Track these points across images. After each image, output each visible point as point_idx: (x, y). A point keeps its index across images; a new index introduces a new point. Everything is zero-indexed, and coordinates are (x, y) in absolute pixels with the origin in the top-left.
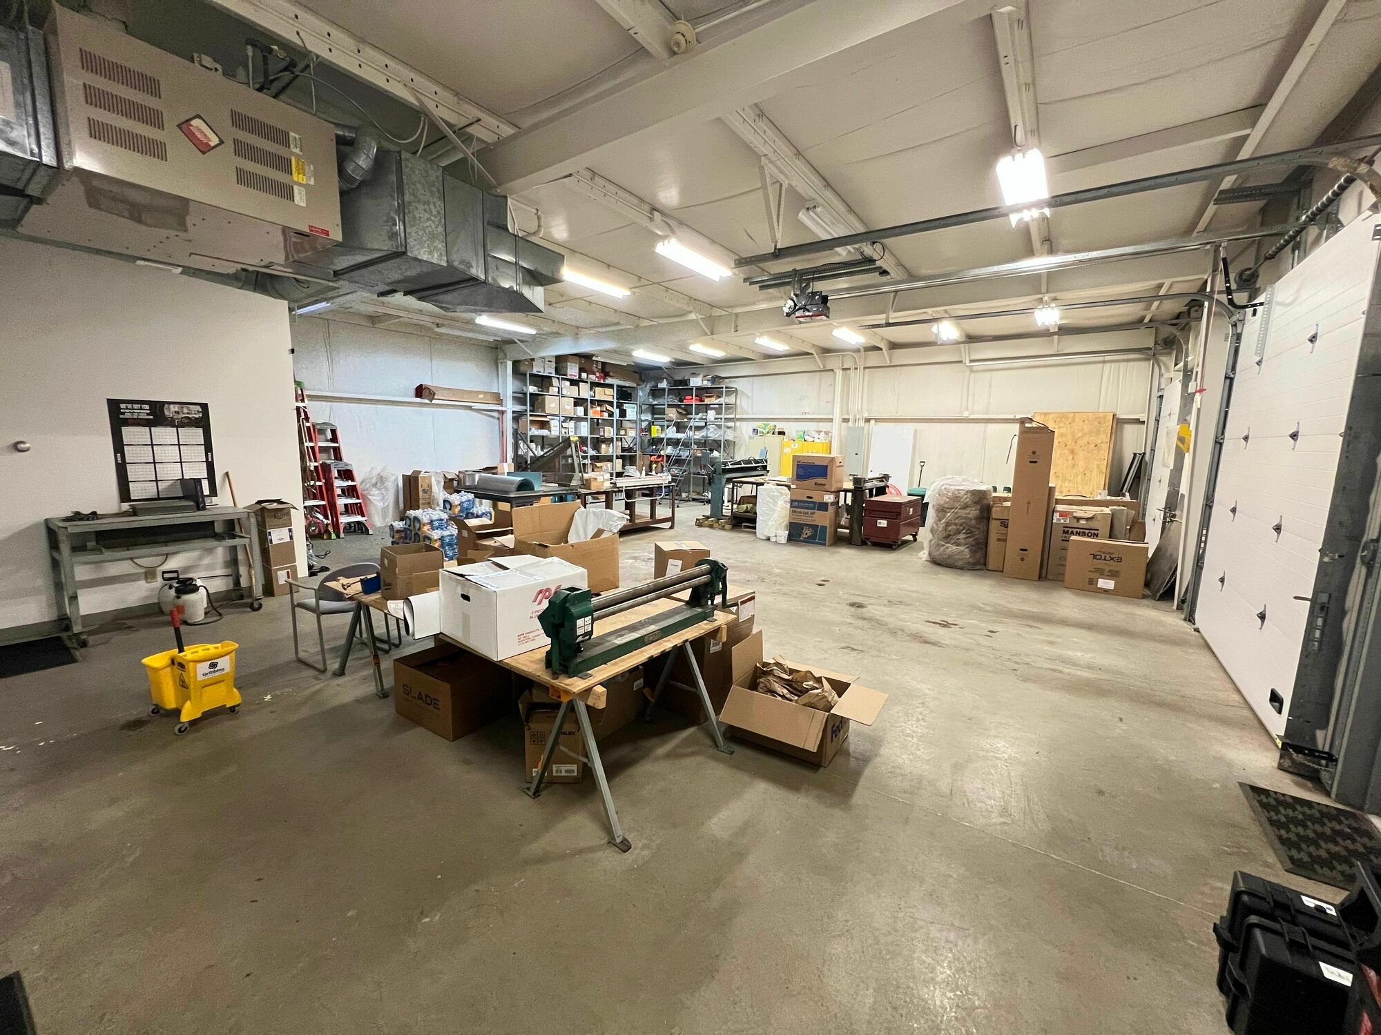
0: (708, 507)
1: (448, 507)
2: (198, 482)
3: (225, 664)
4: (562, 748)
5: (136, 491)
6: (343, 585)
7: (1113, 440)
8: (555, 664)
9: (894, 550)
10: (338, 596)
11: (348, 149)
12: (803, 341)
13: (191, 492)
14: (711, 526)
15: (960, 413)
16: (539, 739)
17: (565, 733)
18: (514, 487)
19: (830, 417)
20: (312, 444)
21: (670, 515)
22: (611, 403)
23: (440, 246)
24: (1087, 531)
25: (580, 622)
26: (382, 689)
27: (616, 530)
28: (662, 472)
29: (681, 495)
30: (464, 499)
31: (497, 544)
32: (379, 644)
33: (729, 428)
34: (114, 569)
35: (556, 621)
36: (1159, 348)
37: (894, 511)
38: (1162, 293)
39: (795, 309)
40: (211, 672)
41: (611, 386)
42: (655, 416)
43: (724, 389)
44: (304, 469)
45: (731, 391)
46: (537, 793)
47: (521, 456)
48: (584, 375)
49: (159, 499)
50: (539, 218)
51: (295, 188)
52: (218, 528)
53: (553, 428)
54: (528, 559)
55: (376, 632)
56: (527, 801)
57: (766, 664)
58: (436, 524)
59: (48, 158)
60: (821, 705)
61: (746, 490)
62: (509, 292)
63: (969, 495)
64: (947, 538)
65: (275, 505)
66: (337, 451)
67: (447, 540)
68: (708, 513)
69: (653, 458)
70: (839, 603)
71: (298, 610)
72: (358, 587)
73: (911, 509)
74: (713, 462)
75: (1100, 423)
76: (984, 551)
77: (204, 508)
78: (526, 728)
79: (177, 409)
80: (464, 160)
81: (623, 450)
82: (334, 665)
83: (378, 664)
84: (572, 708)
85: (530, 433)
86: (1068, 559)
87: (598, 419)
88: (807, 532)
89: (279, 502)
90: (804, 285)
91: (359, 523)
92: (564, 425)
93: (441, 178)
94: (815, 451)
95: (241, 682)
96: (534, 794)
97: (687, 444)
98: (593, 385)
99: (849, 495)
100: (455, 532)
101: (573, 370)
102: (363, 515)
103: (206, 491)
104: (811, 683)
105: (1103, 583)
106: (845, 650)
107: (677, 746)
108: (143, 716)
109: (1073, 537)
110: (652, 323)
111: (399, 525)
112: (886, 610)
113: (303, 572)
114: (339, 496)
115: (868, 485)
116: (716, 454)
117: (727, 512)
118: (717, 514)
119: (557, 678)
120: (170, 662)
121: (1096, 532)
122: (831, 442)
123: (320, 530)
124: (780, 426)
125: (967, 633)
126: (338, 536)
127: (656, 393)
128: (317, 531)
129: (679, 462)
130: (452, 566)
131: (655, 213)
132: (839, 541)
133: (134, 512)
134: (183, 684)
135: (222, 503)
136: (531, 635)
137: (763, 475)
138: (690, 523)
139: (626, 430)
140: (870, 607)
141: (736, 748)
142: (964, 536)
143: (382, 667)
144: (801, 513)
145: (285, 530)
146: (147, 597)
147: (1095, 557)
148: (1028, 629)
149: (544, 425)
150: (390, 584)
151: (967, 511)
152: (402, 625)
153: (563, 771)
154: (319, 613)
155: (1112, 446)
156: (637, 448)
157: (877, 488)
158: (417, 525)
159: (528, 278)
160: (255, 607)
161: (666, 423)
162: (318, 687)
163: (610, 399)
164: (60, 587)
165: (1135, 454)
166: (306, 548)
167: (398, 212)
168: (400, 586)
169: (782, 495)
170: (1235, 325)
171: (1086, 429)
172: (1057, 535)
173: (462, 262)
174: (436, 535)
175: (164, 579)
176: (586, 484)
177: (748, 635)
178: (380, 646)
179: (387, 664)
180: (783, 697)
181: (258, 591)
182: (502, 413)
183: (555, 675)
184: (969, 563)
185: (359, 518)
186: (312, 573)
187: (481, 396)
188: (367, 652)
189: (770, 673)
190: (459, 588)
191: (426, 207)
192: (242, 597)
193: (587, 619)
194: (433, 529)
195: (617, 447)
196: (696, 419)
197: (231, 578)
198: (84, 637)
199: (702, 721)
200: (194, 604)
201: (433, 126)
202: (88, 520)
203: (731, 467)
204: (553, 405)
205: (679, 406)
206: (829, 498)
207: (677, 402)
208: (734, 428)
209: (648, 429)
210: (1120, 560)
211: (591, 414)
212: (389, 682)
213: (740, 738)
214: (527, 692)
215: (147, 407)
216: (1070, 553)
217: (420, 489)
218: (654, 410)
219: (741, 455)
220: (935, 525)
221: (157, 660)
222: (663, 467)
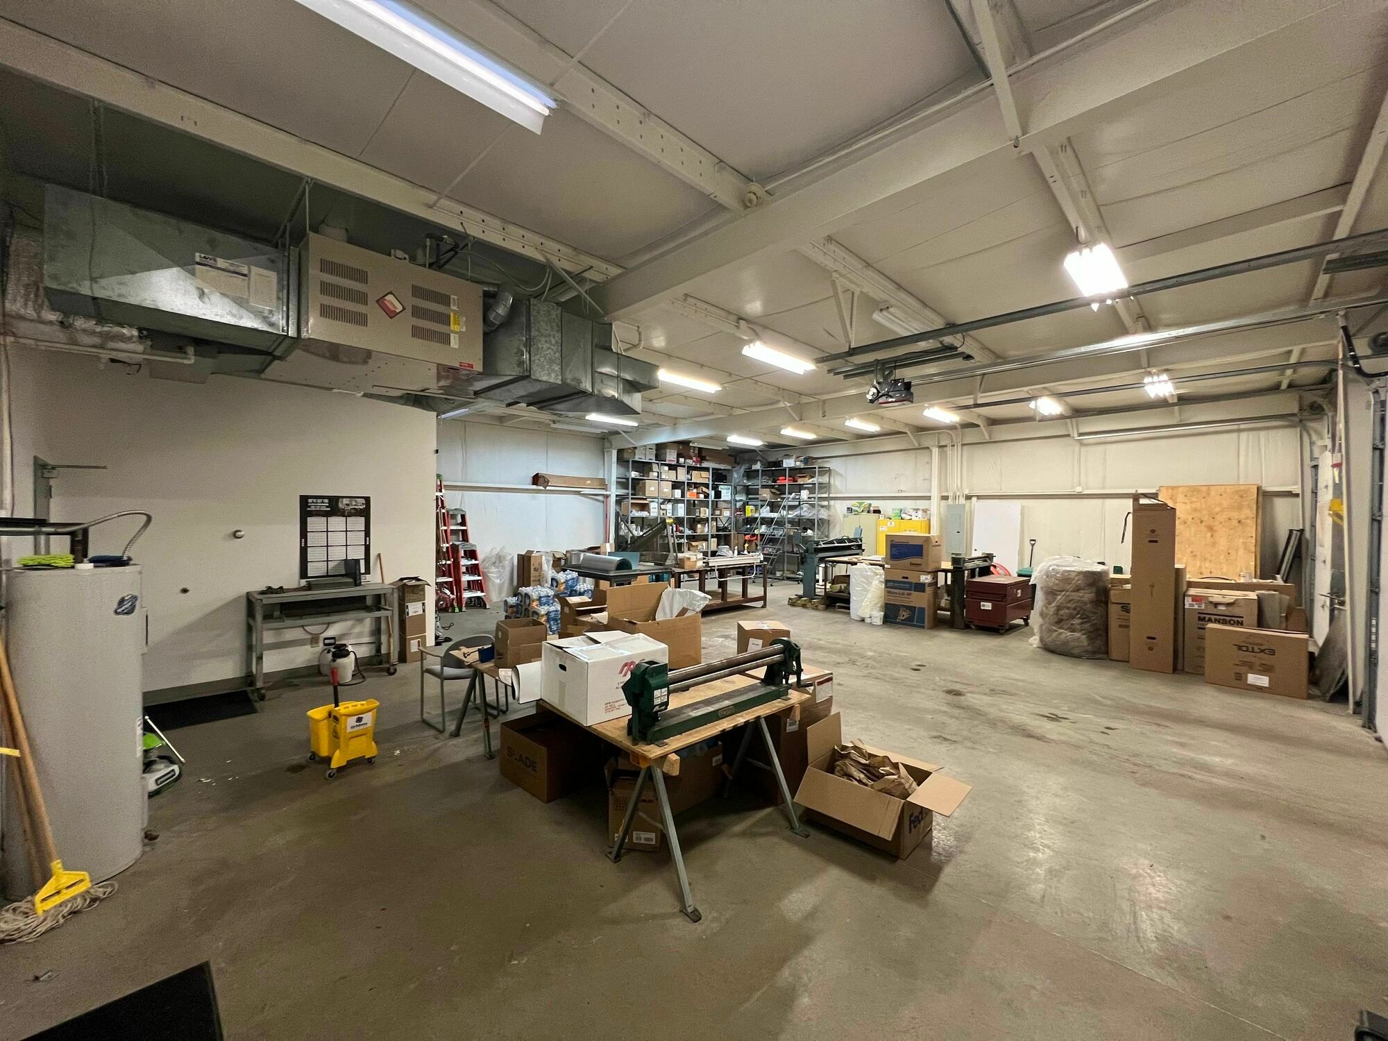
0: (801, 586)
1: (555, 584)
2: (357, 561)
3: (368, 718)
4: (641, 814)
5: (311, 572)
6: (464, 654)
7: (1260, 516)
8: (635, 731)
9: (1002, 634)
10: (459, 664)
11: (491, 301)
12: (895, 421)
13: (351, 571)
14: (804, 606)
15: (1073, 487)
16: (620, 805)
17: (644, 801)
18: (614, 566)
19: (928, 495)
20: (445, 528)
21: (762, 594)
22: (707, 486)
23: (557, 368)
24: (1228, 618)
25: (657, 693)
26: (490, 751)
27: (699, 610)
28: (757, 550)
29: (775, 574)
30: (569, 577)
31: (594, 620)
32: (490, 710)
33: (823, 507)
34: (291, 634)
35: (637, 691)
36: (1306, 413)
37: (999, 593)
38: (1293, 360)
39: (878, 396)
40: (357, 726)
41: (707, 469)
42: (750, 496)
43: (817, 469)
44: (438, 550)
45: (825, 471)
46: (618, 858)
47: (623, 536)
48: (682, 460)
49: (327, 576)
50: (640, 334)
51: (452, 335)
52: (369, 602)
53: (652, 510)
54: (617, 634)
55: (488, 699)
56: (609, 864)
57: (845, 748)
58: (544, 600)
59: (292, 332)
60: (898, 791)
61: (840, 570)
62: (613, 399)
63: (1081, 576)
64: (1059, 622)
65: (414, 582)
66: (465, 533)
67: (552, 615)
68: (801, 593)
69: (747, 537)
70: (934, 690)
71: (427, 675)
72: (476, 656)
73: (1019, 591)
74: (806, 540)
75: (1241, 497)
76: (1104, 638)
77: (360, 584)
78: (610, 793)
79: (348, 502)
80: (578, 297)
81: (718, 529)
82: (451, 727)
83: (487, 727)
84: (650, 776)
85: (631, 515)
86: (1207, 650)
87: (694, 501)
88: (904, 614)
89: (417, 579)
90: (887, 373)
91: (479, 598)
92: (663, 506)
93: (559, 316)
94: (911, 529)
95: (379, 737)
96: (615, 858)
97: (780, 523)
98: (690, 469)
99: (949, 575)
100: (559, 608)
101: (671, 457)
102: (482, 592)
103: (363, 571)
104: (887, 768)
105: (1253, 679)
106: (935, 740)
107: (754, 825)
108: (303, 761)
109: (1210, 625)
110: (744, 412)
111: (513, 600)
112: (987, 699)
113: (430, 641)
114: (464, 573)
115: (970, 565)
116: (809, 532)
117: (820, 590)
118: (810, 593)
119: (637, 744)
120: (327, 715)
121: (1240, 619)
122: (929, 520)
123: (447, 604)
124: (875, 504)
125: (1079, 729)
126: (460, 610)
127: (750, 474)
128: (444, 606)
129: (772, 540)
130: (554, 640)
131: (741, 321)
132: (940, 623)
133: (309, 587)
134: (335, 735)
135: (373, 581)
136: (617, 704)
137: (857, 554)
138: (783, 603)
139: (721, 511)
140: (969, 695)
141: (812, 832)
142: (1080, 621)
143: (491, 731)
144: (896, 593)
145: (420, 604)
146: (309, 660)
147: (1240, 648)
148: (1154, 728)
149: (644, 507)
150: (501, 654)
151: (1081, 594)
152: (509, 689)
153: (643, 839)
154: (442, 677)
155: (1259, 521)
156: (732, 527)
157: (980, 568)
158: (527, 601)
159: (628, 387)
160: (391, 672)
161: (759, 503)
162: (439, 744)
163: (706, 481)
164: (251, 650)
165: (1291, 531)
166: (434, 620)
167: (525, 346)
168: (509, 658)
169: (876, 574)
170: (1376, 392)
171: (1225, 504)
172: (1191, 622)
173: (574, 379)
174: (543, 610)
175: (325, 645)
176: (680, 563)
177: (827, 716)
178: (490, 711)
179: (495, 728)
180: (860, 781)
181: (394, 657)
182: (607, 497)
183: (635, 742)
184: (1086, 651)
185: (479, 594)
186: (438, 644)
187: (589, 482)
188: (479, 716)
189: (847, 756)
190: (558, 659)
191: (547, 339)
192: (381, 663)
193: (663, 690)
194: (541, 605)
195: (712, 527)
196: (790, 499)
197: (373, 645)
198: (263, 692)
199: (779, 802)
200: (344, 667)
201: (555, 274)
202: (277, 593)
203: (823, 546)
204: (652, 489)
205: (773, 487)
206: (926, 579)
207: (770, 483)
208: (828, 507)
209: (743, 509)
210: (1272, 652)
211: (688, 496)
212: (496, 744)
213: (816, 822)
214: (612, 760)
215: (326, 501)
216: (1208, 643)
217: (532, 568)
218: (748, 491)
219: (835, 534)
220: (1044, 609)
221: (318, 713)
222: (757, 545)
